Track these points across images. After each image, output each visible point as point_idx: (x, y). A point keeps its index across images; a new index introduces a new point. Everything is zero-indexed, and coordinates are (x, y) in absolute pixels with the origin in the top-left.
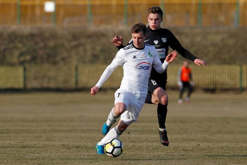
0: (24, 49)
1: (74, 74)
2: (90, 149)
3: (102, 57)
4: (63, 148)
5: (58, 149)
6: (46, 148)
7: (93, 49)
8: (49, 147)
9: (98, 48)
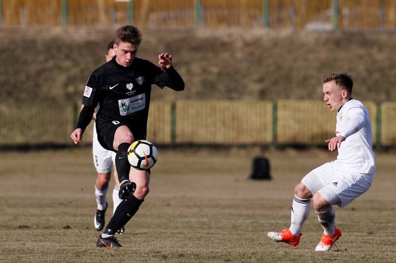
0: (75, 71)
1: (168, 117)
2: (204, 259)
3: (221, 87)
4: (154, 256)
5: (144, 259)
6: (122, 257)
7: (205, 71)
8: (127, 256)
9: (214, 70)
